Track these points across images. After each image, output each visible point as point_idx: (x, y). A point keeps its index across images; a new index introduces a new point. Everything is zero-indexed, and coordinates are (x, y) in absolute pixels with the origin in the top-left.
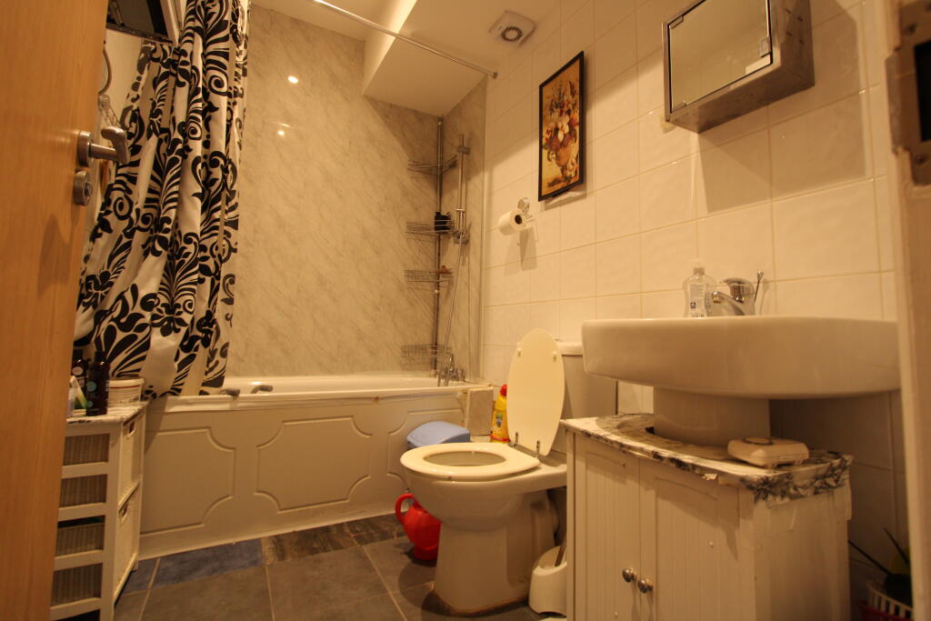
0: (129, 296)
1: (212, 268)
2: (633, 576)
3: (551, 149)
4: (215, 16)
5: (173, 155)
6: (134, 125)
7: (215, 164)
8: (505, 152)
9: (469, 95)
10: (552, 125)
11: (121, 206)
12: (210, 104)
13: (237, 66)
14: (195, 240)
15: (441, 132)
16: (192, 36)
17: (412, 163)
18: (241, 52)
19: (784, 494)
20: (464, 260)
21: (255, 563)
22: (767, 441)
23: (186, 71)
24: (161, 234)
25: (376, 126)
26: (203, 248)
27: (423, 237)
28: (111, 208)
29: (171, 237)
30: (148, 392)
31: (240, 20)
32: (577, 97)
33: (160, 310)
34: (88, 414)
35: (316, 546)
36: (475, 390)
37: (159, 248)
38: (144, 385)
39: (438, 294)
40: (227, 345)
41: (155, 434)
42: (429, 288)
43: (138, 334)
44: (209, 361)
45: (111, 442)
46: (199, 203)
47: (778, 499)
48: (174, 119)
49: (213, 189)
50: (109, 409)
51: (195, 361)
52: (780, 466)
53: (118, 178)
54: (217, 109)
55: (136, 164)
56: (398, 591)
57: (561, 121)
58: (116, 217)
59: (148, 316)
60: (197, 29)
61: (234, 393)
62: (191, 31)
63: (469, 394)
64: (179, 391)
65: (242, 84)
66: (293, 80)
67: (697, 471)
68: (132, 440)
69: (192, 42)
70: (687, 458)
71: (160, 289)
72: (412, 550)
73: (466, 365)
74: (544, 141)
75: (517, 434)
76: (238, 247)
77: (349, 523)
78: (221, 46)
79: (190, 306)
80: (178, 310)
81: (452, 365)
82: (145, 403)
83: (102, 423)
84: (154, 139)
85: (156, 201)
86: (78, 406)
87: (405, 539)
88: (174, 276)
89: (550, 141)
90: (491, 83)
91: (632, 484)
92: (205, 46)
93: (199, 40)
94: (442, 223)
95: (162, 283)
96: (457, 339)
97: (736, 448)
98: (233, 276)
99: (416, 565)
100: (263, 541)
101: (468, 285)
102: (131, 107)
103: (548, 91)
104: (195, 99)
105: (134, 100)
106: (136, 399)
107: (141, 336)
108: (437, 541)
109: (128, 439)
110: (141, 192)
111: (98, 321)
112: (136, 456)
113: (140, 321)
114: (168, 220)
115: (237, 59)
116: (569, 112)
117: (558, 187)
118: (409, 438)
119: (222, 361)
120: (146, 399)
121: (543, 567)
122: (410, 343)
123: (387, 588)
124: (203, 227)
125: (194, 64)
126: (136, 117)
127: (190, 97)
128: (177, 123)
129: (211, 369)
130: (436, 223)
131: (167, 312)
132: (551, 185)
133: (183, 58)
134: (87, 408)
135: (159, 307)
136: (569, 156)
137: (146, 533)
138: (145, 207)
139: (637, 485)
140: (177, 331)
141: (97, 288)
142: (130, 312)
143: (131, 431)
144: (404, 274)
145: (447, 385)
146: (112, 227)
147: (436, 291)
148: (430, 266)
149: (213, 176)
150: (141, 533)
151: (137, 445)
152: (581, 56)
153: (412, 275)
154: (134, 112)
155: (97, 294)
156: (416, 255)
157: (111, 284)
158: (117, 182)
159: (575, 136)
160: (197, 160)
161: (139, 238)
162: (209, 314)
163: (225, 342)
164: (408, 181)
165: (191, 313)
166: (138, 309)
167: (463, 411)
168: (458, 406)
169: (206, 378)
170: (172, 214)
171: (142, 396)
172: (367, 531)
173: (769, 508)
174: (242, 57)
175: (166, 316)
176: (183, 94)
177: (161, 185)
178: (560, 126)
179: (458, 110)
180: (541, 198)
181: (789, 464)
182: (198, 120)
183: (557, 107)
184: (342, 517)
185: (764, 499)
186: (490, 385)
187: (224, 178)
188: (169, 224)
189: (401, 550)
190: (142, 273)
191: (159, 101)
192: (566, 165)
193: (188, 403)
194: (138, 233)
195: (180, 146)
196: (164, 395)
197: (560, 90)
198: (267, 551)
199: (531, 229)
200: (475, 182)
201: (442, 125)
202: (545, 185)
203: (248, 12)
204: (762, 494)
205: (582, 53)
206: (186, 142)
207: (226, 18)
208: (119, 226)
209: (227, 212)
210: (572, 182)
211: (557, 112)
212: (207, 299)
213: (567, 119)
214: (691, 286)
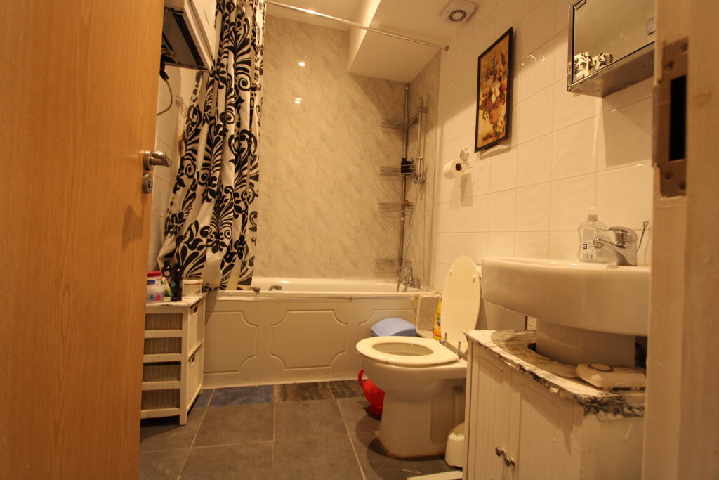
0: (193, 228)
1: (243, 208)
2: (503, 452)
3: (486, 110)
4: (241, 37)
5: (218, 135)
6: (195, 116)
7: (243, 138)
8: (452, 112)
9: (428, 64)
10: (487, 90)
11: (190, 170)
12: (240, 97)
13: (256, 69)
14: (231, 190)
15: (408, 95)
16: (227, 52)
17: (384, 121)
18: (258, 59)
19: (616, 412)
20: (421, 196)
21: (268, 400)
22: (609, 368)
23: (224, 77)
24: (211, 188)
25: (357, 95)
26: (236, 195)
27: (393, 178)
28: (184, 172)
29: (218, 189)
30: (206, 287)
31: (257, 35)
32: (506, 66)
33: (211, 236)
34: (172, 300)
35: (307, 395)
36: (424, 296)
37: (210, 197)
38: (203, 283)
39: (404, 221)
40: (253, 258)
41: (211, 313)
42: (397, 216)
43: (199, 252)
44: (242, 268)
45: (183, 318)
46: (233, 166)
47: (610, 416)
48: (218, 111)
49: (242, 155)
50: (183, 298)
51: (234, 268)
52: (616, 389)
53: (187, 152)
54: (243, 101)
55: (197, 142)
56: (354, 433)
57: (494, 86)
58: (187, 177)
59: (204, 240)
60: (229, 48)
61: (257, 290)
62: (226, 50)
63: (420, 298)
64: (225, 287)
65: (260, 81)
66: (302, 64)
67: (546, 385)
68: (196, 317)
69: (227, 57)
70: (541, 373)
71: (212, 222)
72: (369, 407)
73: (421, 276)
74: (480, 103)
75: (446, 334)
76: (259, 193)
77: (331, 383)
78: (245, 57)
79: (229, 234)
80: (221, 237)
81: (411, 275)
82: (205, 294)
83: (178, 307)
84: (206, 126)
85: (209, 165)
86: (167, 295)
87: (364, 399)
88: (219, 214)
89: (485, 103)
90: (444, 55)
91: (506, 385)
92: (236, 58)
93: (231, 55)
94: (407, 167)
95: (213, 219)
96: (415, 255)
97: (582, 371)
98: (256, 212)
99: (370, 418)
100: (275, 387)
101: (424, 216)
102: (193, 105)
103: (484, 61)
104: (230, 96)
105: (194, 101)
106: (199, 292)
107: (201, 253)
108: (381, 404)
109: (194, 316)
110: (200, 160)
111: (178, 243)
112: (199, 327)
113: (200, 244)
114: (215, 178)
115: (256, 64)
116: (500, 79)
117: (490, 141)
118: (373, 329)
119: (250, 268)
120: (205, 291)
121: (457, 434)
122: (382, 257)
123: (348, 430)
124: (237, 181)
125: (229, 72)
126: (197, 111)
127: (227, 95)
128: (220, 114)
129: (243, 274)
130: (402, 167)
131: (216, 238)
132: (484, 139)
133: (222, 69)
134: (172, 297)
135: (211, 234)
136: (499, 115)
137: (207, 373)
138: (203, 169)
139: (509, 386)
140: (221, 250)
141: (177, 222)
142: (195, 238)
143: (195, 311)
144: (378, 206)
145: (405, 291)
146: (185, 183)
147: (402, 219)
148: (399, 200)
149: (242, 147)
150: (204, 373)
151: (199, 320)
152: (510, 32)
153: (385, 207)
154: (195, 109)
155: (177, 226)
156: (387, 191)
157: (184, 220)
158: (187, 155)
159: (504, 99)
160: (232, 137)
161: (200, 189)
162: (242, 238)
163: (251, 257)
164: (381, 135)
165: (229, 238)
166: (199, 236)
167: (415, 311)
168: (412, 307)
169: (240, 279)
170: (217, 174)
171: (203, 290)
172: (341, 389)
173: (599, 421)
174: (259, 62)
175: (215, 240)
176: (222, 93)
177: (211, 153)
178: (493, 90)
179: (420, 76)
180: (477, 149)
181: (627, 389)
182: (232, 110)
183: (491, 75)
184: (326, 378)
185: (595, 413)
186: (437, 293)
187: (249, 146)
188: (215, 181)
189: (362, 406)
190: (201, 213)
191: (209, 100)
192: (496, 123)
193: (229, 295)
194: (199, 186)
195: (221, 129)
196: (216, 289)
197: (494, 60)
198: (276, 394)
199: (469, 174)
200: (431, 134)
201: (409, 90)
202: (480, 138)
203: (263, 29)
204: (592, 410)
205: (511, 28)
206: (225, 125)
207: (248, 37)
208: (188, 182)
209: (251, 170)
210: (500, 137)
211: (491, 78)
212: (240, 228)
213: (498, 85)
214: (585, 230)
